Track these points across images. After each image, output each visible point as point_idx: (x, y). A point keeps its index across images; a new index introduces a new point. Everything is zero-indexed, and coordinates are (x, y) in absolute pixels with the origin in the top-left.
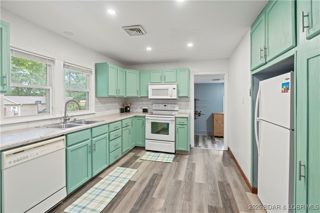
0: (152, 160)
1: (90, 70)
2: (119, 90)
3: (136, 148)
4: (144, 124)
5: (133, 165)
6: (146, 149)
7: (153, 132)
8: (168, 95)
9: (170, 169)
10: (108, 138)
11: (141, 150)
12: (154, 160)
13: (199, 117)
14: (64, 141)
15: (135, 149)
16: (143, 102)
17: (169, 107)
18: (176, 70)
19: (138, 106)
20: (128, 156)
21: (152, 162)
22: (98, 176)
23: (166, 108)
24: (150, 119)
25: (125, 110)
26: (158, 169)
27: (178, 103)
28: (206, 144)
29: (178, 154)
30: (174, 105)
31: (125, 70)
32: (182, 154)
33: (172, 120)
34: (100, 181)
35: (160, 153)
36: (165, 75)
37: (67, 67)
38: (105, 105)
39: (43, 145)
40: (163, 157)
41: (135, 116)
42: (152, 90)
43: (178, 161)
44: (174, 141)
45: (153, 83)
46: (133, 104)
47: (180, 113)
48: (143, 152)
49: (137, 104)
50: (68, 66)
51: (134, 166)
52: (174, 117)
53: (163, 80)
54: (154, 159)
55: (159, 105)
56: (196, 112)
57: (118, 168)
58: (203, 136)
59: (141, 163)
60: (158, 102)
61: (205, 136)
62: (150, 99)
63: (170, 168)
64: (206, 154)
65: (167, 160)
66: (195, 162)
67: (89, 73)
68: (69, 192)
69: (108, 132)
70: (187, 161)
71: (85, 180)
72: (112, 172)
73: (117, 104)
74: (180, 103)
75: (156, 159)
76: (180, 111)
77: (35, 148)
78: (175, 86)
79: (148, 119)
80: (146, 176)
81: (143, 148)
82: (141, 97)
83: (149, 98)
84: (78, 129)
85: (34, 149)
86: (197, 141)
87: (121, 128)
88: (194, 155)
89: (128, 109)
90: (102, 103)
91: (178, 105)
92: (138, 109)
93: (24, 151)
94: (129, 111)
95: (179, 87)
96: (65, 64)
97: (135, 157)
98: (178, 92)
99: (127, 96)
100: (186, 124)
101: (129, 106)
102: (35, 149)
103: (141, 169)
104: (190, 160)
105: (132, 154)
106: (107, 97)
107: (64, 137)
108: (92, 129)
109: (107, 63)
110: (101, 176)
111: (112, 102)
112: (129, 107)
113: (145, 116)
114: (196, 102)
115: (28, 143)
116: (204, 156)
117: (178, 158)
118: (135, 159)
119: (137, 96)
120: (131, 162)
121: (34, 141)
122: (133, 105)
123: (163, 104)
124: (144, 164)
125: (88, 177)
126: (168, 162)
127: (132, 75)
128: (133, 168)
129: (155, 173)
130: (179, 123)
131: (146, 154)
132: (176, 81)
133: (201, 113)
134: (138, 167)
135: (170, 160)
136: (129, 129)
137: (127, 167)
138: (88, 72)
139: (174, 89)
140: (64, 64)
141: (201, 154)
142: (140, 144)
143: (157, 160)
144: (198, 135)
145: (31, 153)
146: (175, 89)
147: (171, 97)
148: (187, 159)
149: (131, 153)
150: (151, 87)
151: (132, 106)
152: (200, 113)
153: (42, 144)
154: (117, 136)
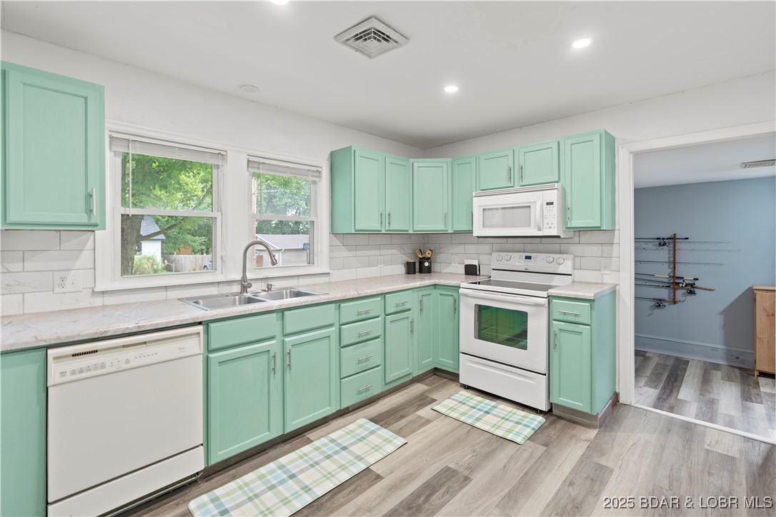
0: (462, 419)
1: (315, 169)
2: (389, 215)
3: (438, 373)
4: (456, 309)
5: (403, 422)
6: (461, 381)
7: (481, 334)
8: (530, 226)
9: (505, 467)
10: (334, 339)
11: (450, 382)
12: (469, 421)
13: (690, 298)
14: (199, 337)
15: (434, 374)
16: (467, 246)
17: (540, 261)
18: (559, 143)
19: (453, 256)
20: (406, 391)
21: (460, 426)
22: (305, 434)
23: (530, 265)
24: (473, 295)
25: (419, 266)
26: (466, 455)
27: (573, 248)
28: (712, 396)
29: (559, 417)
30: (556, 256)
31: (412, 160)
32: (574, 422)
33: (537, 305)
34: (302, 449)
35: (499, 401)
36: (522, 163)
37: (253, 166)
38: (359, 253)
39: (145, 343)
40: (503, 418)
41: (435, 285)
42: (484, 210)
43: (546, 445)
44: (546, 372)
45: (487, 192)
46: (442, 251)
47: (580, 282)
48: (453, 387)
49: (451, 252)
50: (259, 163)
51: (406, 426)
52: (544, 294)
53: (516, 179)
54: (471, 417)
55: (510, 254)
56: (677, 281)
57: (362, 421)
58: (705, 362)
59: (428, 421)
60: (509, 246)
61: (717, 367)
62: (479, 237)
63: (509, 462)
64: (675, 441)
65: (510, 431)
66: (610, 465)
67: (312, 176)
68: (213, 461)
69: (337, 325)
70: (580, 452)
71: (259, 436)
72: (340, 431)
73: (394, 251)
74: (577, 249)
75: (478, 419)
76: (578, 275)
77: (124, 346)
78: (553, 195)
79: (466, 295)
80: (419, 469)
81: (454, 377)
82: (456, 233)
83: (475, 234)
84: (240, 312)
85: (122, 349)
86: (676, 380)
87: (383, 315)
88: (619, 434)
89: (426, 264)
90: (349, 247)
91: (571, 256)
92: (453, 265)
93: (97, 351)
94: (429, 270)
95: (568, 198)
96: (251, 159)
97: (423, 401)
98: (565, 211)
99: (415, 229)
100: (586, 322)
101: (429, 256)
102: (125, 349)
103: (418, 440)
104: (595, 448)
105: (419, 388)
106: (353, 232)
107: (200, 328)
108: (283, 312)
109: (351, 146)
110: (311, 435)
111: (379, 247)
112: (428, 259)
113: (459, 287)
114: (677, 244)
115: (103, 335)
116: (663, 448)
117: (552, 432)
118: (419, 406)
119: (444, 229)
120: (402, 413)
121: (120, 333)
122: (441, 255)
123: (524, 252)
124: (436, 428)
125: (269, 430)
126: (509, 437)
127: (430, 171)
128: (399, 432)
129: (451, 465)
130: (561, 317)
131: (456, 396)
132: (557, 180)
133: (697, 284)
134: (414, 432)
135: (518, 434)
136: (410, 320)
137: (385, 426)
138: (311, 173)
139: (548, 204)
140: (249, 161)
141: (655, 436)
142: (446, 363)
143: (478, 425)
144: (686, 357)
145: (111, 359)
146: (552, 203)
147: (539, 230)
148: (585, 445)
149: (419, 385)
150: (479, 203)
151: (441, 257)
152: (692, 285)
153: (144, 341)
154: (364, 335)
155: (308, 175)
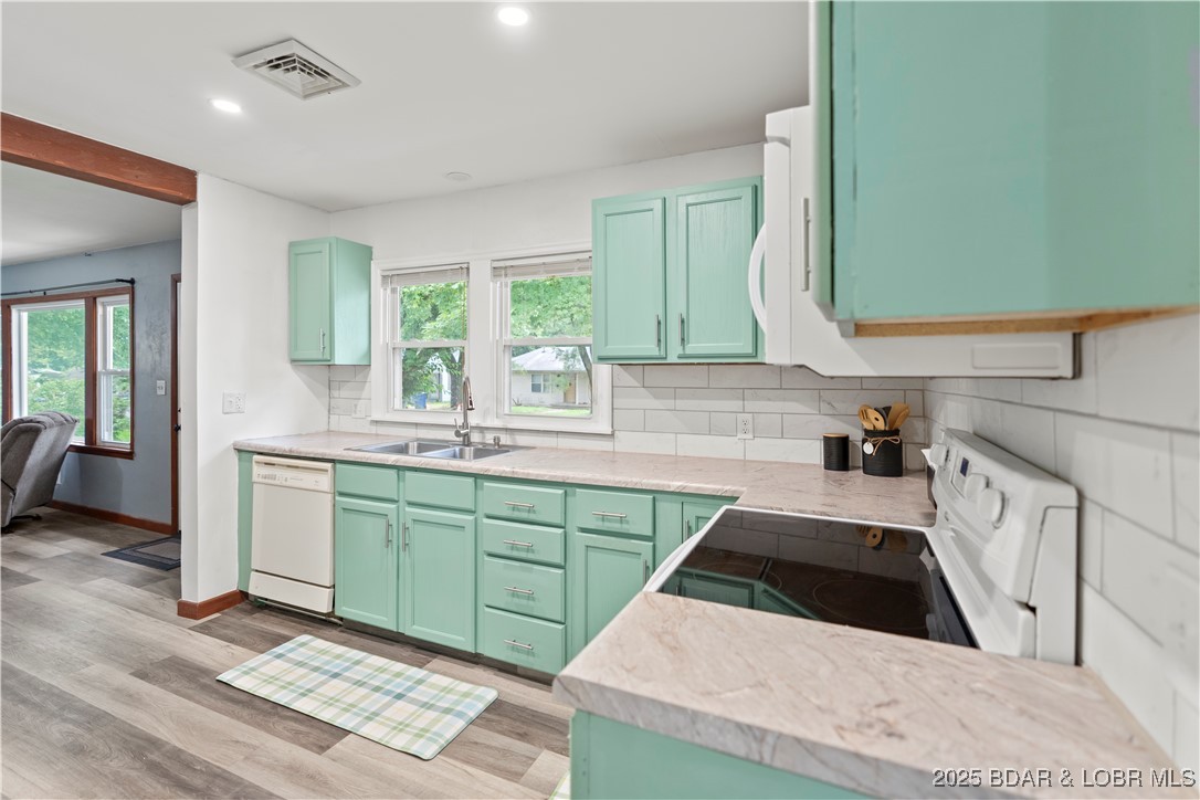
14: (328, 475)
38: (680, 404)
73: (794, 406)
93: (275, 465)
96: (496, 264)
111: (741, 394)
136: (645, 561)
138: (579, 265)
154: (522, 550)
155: (572, 270)
